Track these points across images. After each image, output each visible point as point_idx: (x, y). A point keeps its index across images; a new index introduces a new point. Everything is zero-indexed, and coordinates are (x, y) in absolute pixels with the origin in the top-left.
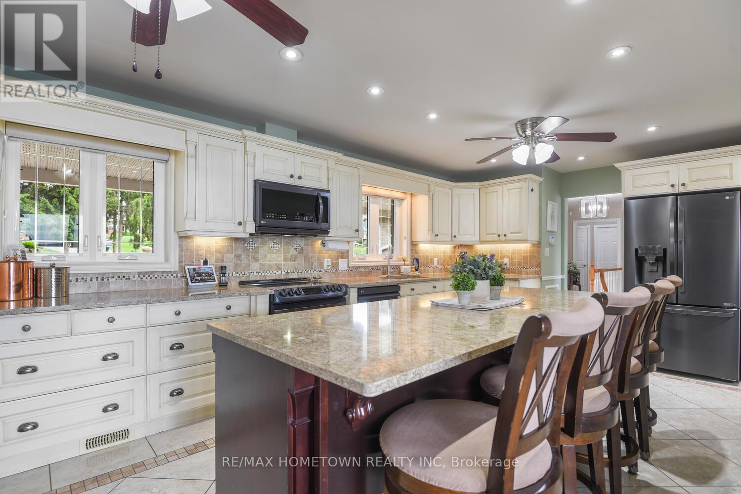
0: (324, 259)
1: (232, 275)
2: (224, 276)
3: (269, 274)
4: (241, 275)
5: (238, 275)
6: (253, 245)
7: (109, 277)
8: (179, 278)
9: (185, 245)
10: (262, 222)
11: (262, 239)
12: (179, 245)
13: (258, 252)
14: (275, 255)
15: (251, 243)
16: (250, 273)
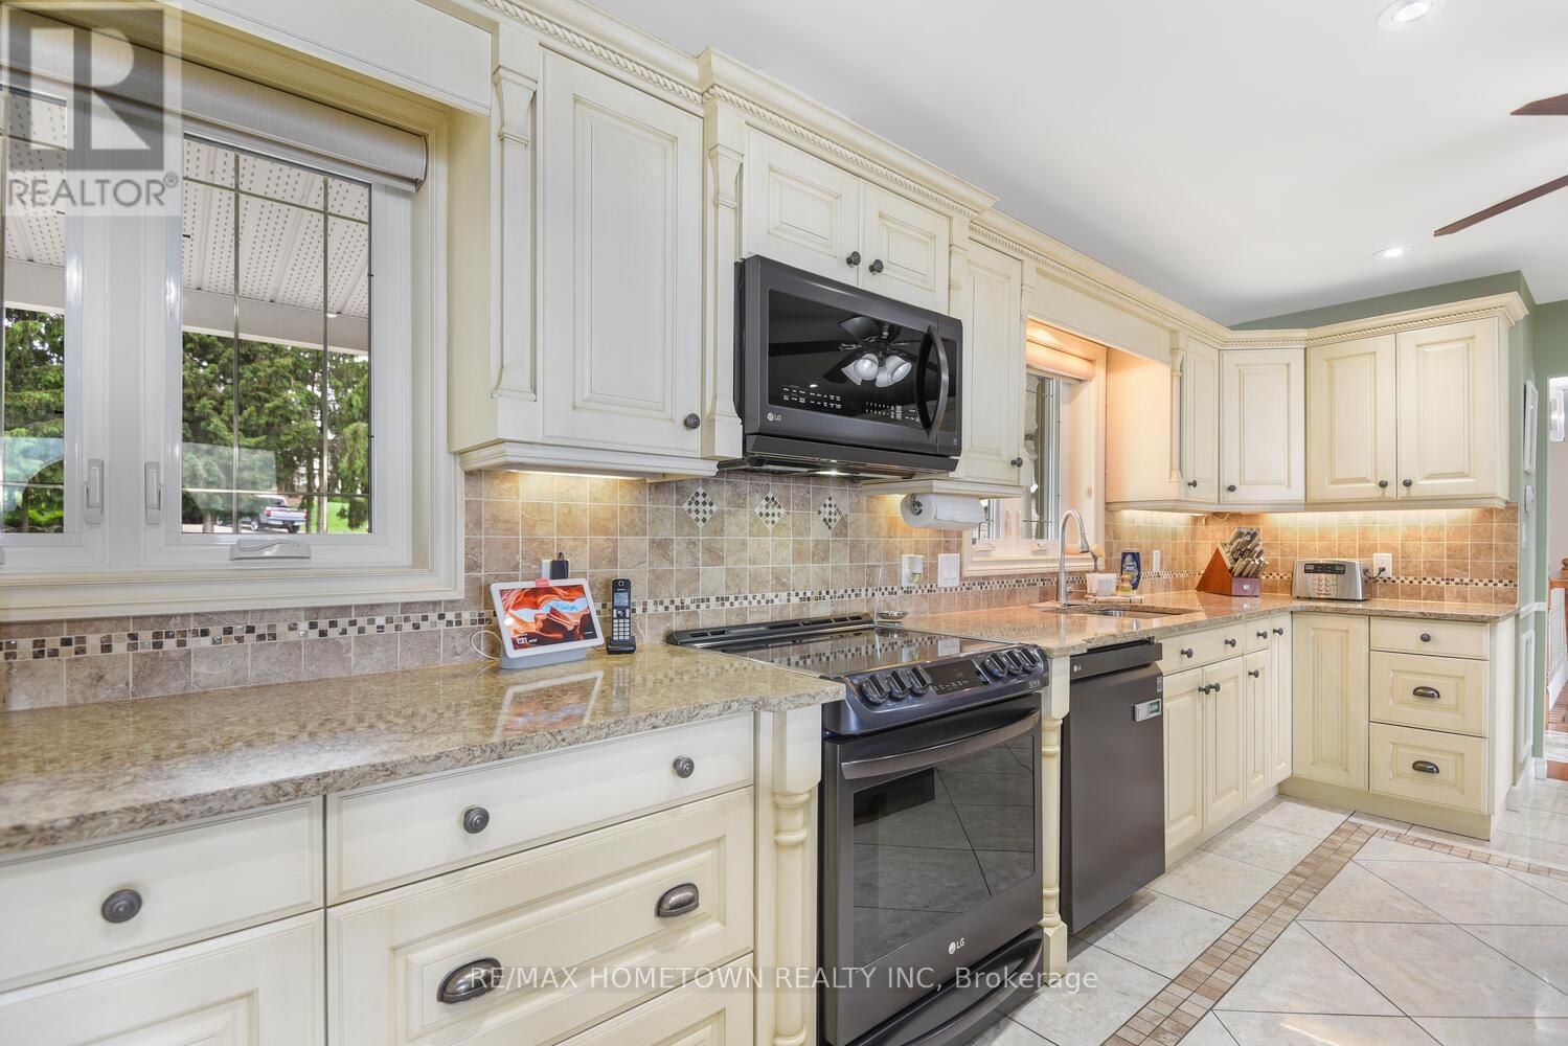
0: (902, 553)
1: (645, 610)
2: (624, 617)
3: (755, 603)
4: (672, 609)
5: (661, 609)
6: (707, 508)
7: (184, 634)
8: (466, 625)
9: (487, 504)
10: (770, 417)
11: (735, 486)
12: (467, 502)
13: (722, 530)
14: (769, 542)
15: (700, 499)
16: (698, 602)
